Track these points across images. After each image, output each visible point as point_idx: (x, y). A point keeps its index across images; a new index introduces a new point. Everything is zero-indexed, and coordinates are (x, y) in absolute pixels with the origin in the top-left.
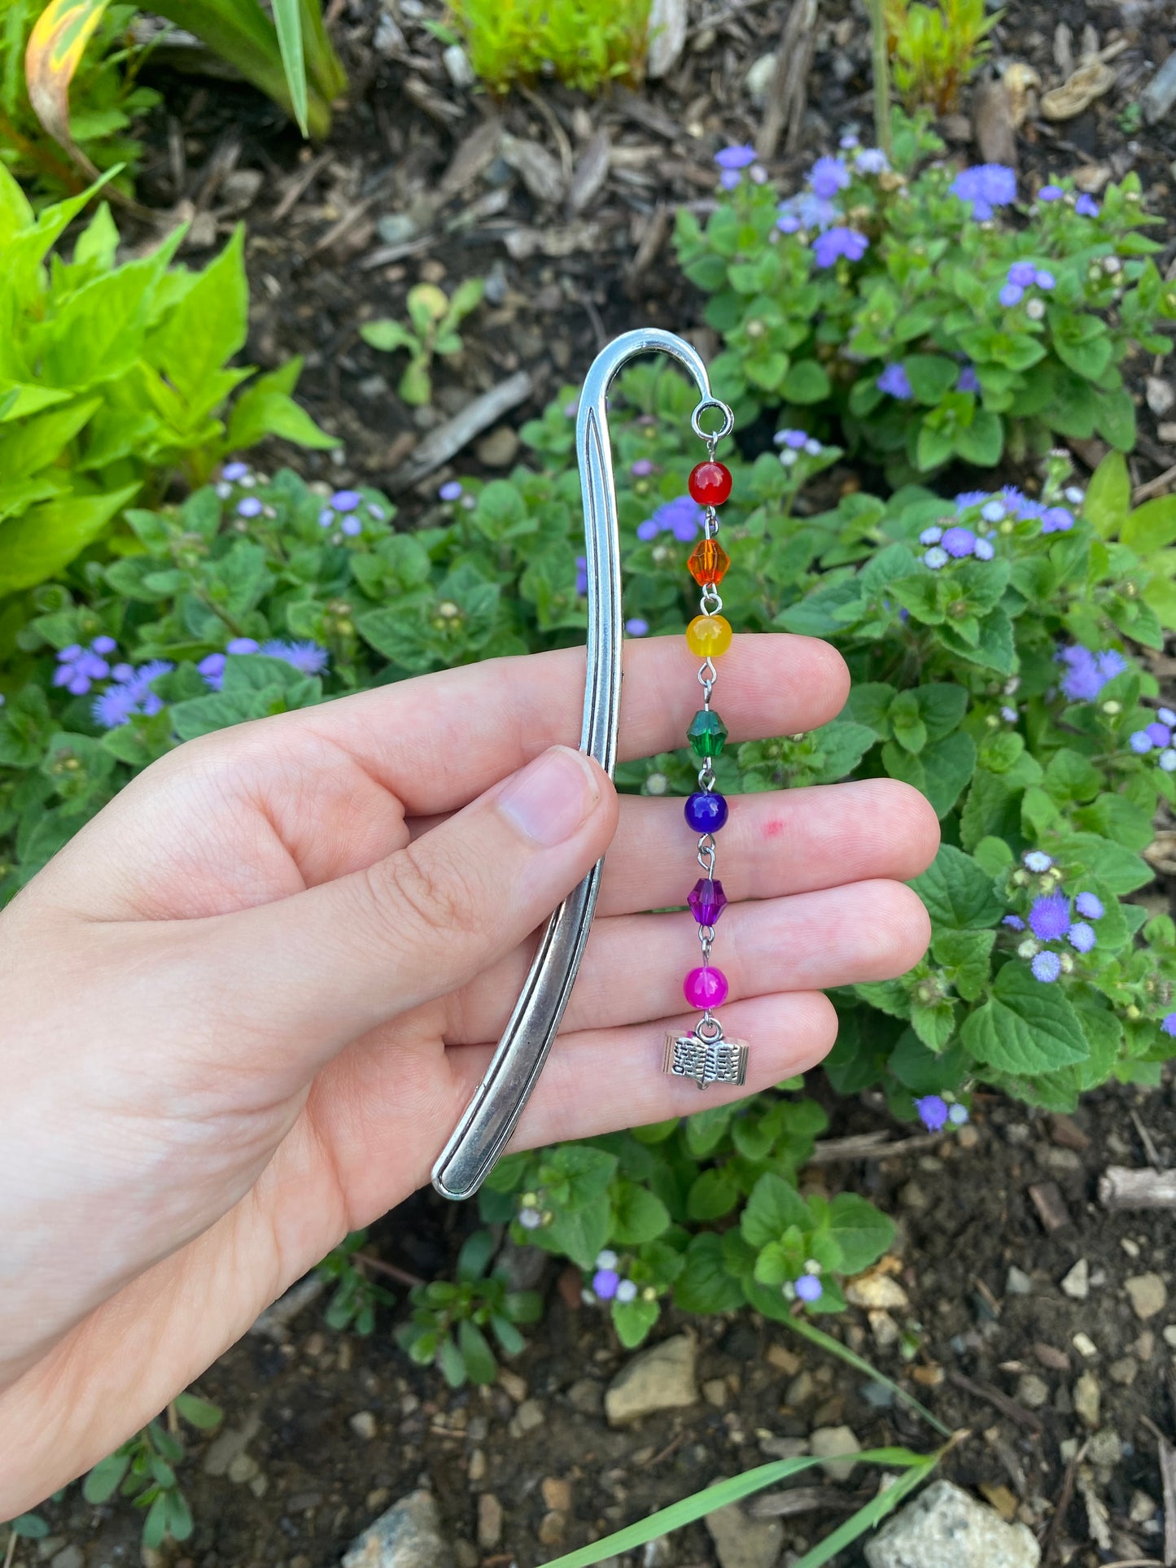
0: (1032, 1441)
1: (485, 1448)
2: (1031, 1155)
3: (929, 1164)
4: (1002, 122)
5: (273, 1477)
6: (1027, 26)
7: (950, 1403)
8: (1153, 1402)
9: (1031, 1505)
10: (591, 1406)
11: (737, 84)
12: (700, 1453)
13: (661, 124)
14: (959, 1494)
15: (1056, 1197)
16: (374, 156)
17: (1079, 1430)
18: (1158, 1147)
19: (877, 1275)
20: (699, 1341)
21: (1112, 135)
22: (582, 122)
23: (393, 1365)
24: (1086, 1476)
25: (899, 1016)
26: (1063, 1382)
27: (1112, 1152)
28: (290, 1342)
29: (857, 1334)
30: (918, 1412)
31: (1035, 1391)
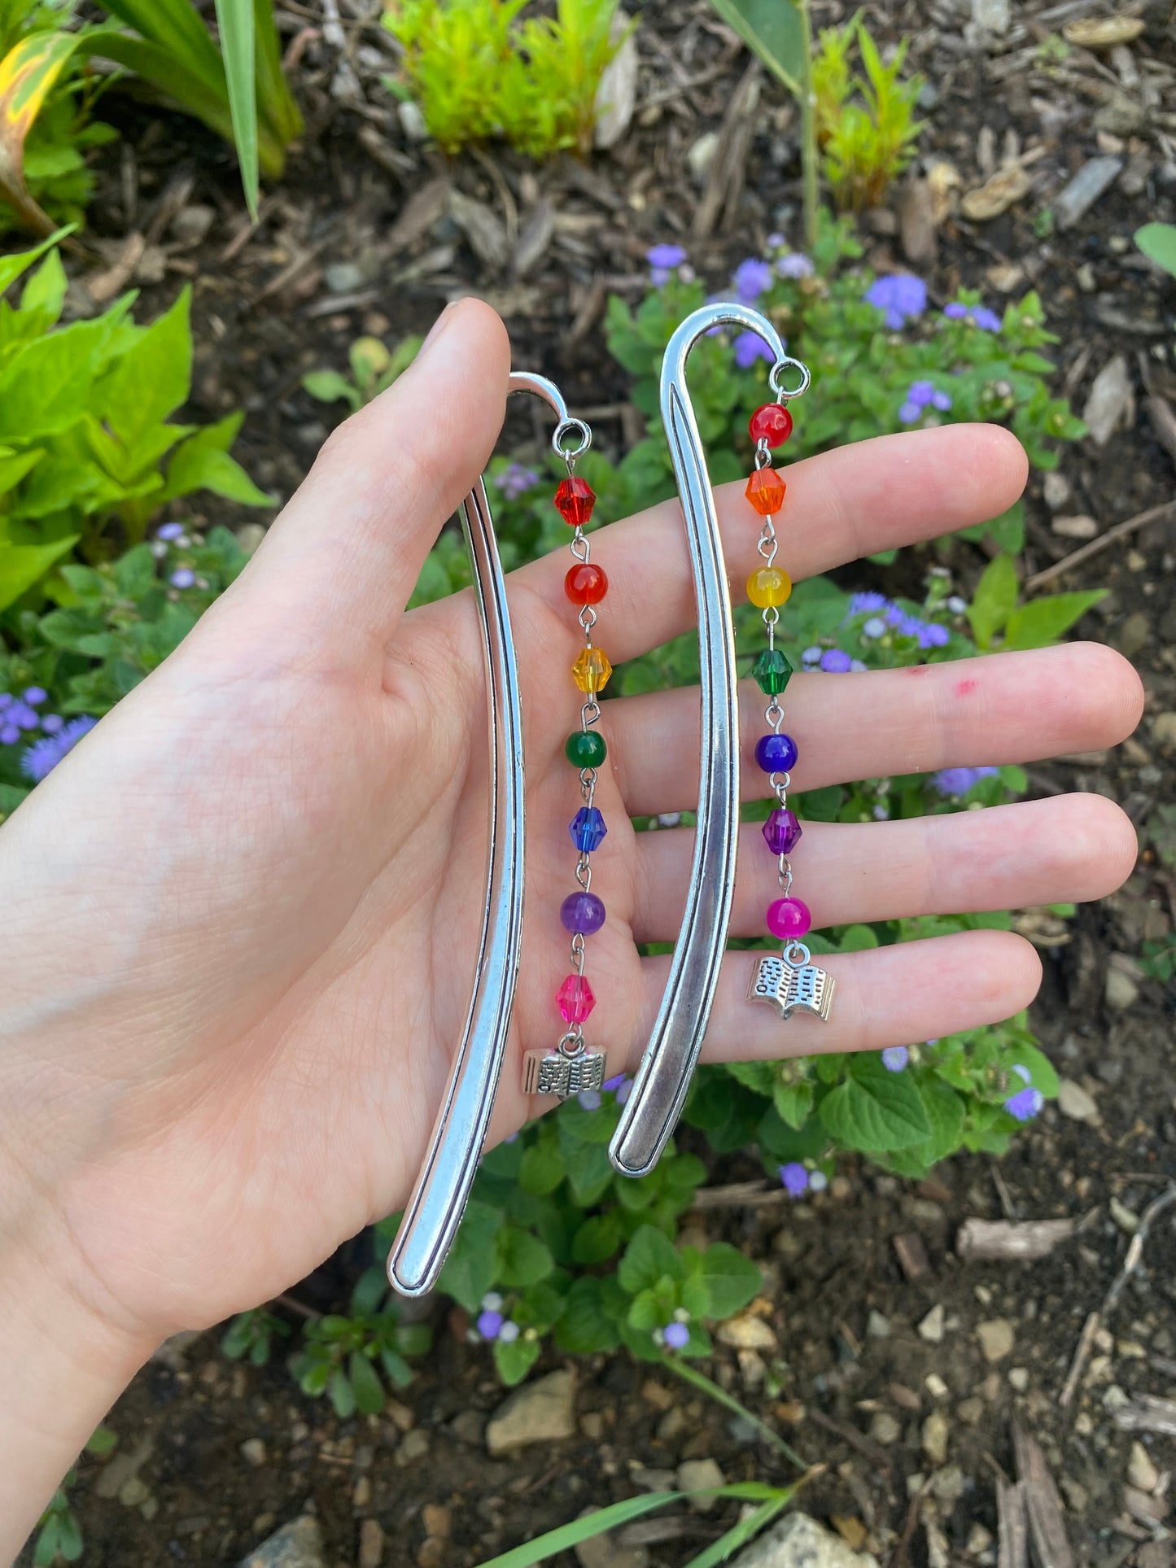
0: (883, 1477)
1: (370, 1475)
2: (897, 1207)
3: (803, 1213)
4: (923, 220)
5: (163, 1500)
6: (954, 125)
7: (809, 1440)
8: (995, 1440)
9: (878, 1535)
10: (473, 1436)
11: (679, 159)
12: (575, 1483)
13: (605, 194)
14: (812, 1527)
15: (918, 1244)
16: (325, 200)
17: (925, 1466)
18: (1014, 1201)
19: (749, 1316)
20: (579, 1376)
21: (1026, 238)
22: (529, 186)
23: (285, 1394)
24: (930, 1510)
25: (764, 1093)
26: (913, 1421)
27: (971, 1204)
28: (187, 1369)
29: (727, 1373)
30: (780, 1447)
31: (886, 1429)
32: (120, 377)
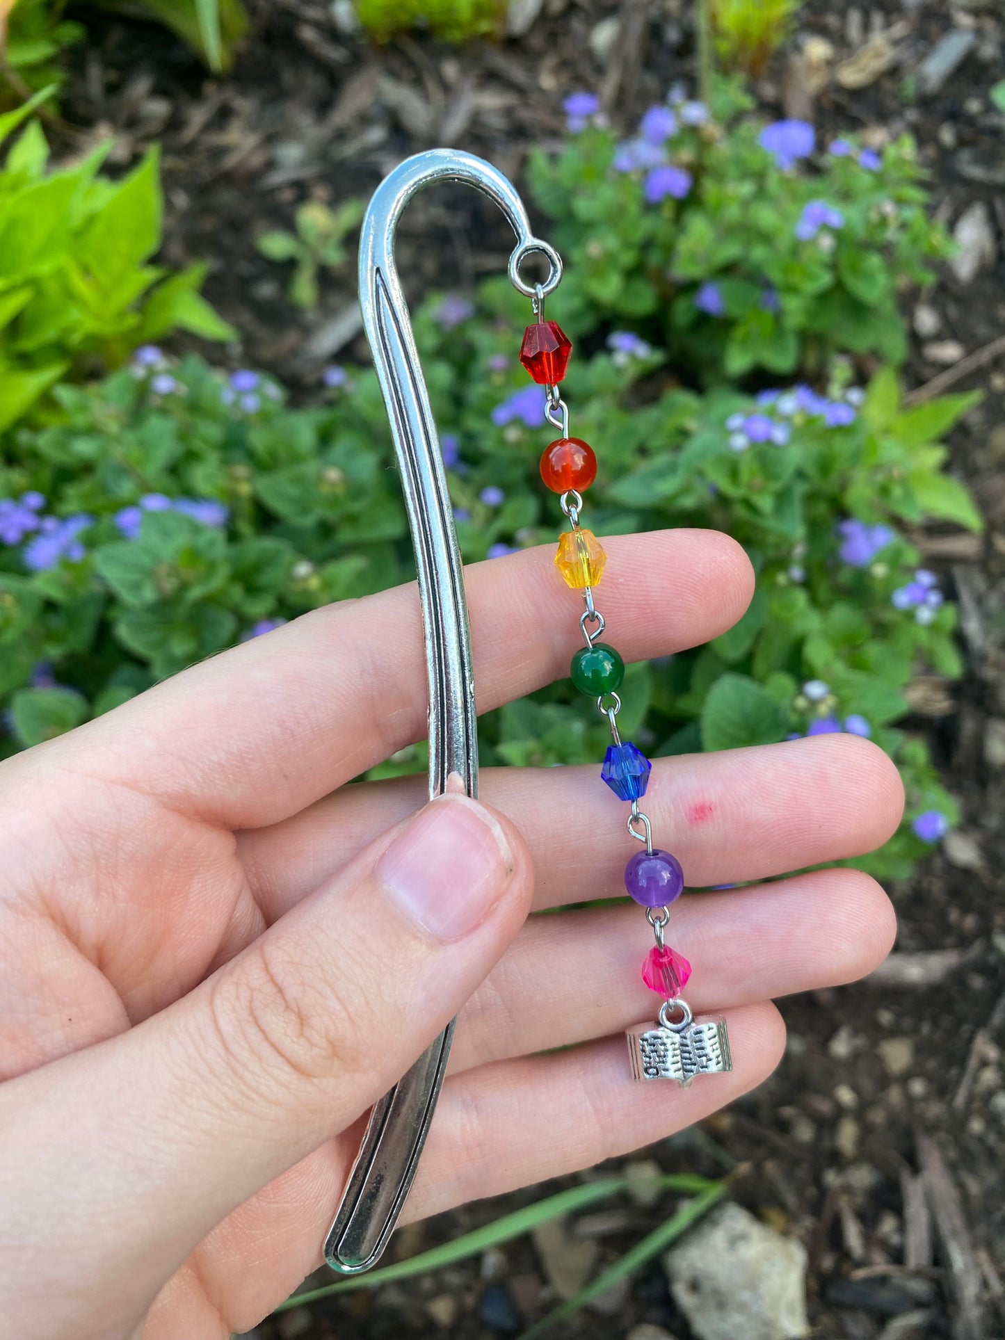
0: (802, 1172)
4: (802, 89)
6: (825, 8)
7: (737, 1144)
8: (899, 1140)
9: (799, 1222)
11: (581, 44)
13: (518, 75)
14: (742, 1215)
16: (270, 92)
17: (838, 1162)
21: (891, 104)
22: (451, 70)
24: (844, 1200)
26: (827, 1125)
30: (711, 1149)
31: (805, 1132)
32: (99, 228)
